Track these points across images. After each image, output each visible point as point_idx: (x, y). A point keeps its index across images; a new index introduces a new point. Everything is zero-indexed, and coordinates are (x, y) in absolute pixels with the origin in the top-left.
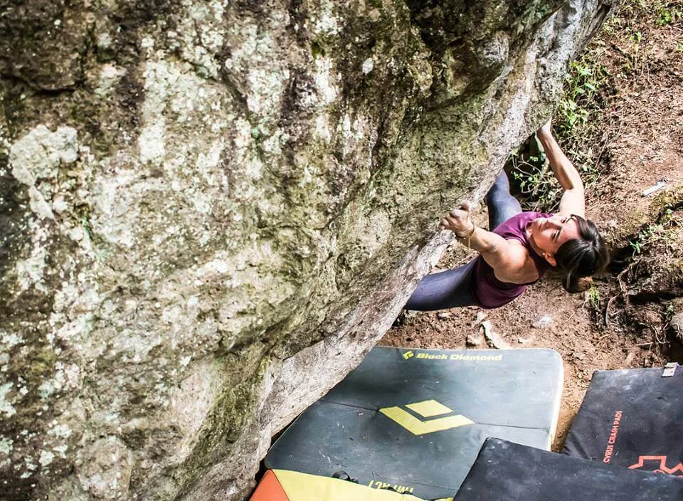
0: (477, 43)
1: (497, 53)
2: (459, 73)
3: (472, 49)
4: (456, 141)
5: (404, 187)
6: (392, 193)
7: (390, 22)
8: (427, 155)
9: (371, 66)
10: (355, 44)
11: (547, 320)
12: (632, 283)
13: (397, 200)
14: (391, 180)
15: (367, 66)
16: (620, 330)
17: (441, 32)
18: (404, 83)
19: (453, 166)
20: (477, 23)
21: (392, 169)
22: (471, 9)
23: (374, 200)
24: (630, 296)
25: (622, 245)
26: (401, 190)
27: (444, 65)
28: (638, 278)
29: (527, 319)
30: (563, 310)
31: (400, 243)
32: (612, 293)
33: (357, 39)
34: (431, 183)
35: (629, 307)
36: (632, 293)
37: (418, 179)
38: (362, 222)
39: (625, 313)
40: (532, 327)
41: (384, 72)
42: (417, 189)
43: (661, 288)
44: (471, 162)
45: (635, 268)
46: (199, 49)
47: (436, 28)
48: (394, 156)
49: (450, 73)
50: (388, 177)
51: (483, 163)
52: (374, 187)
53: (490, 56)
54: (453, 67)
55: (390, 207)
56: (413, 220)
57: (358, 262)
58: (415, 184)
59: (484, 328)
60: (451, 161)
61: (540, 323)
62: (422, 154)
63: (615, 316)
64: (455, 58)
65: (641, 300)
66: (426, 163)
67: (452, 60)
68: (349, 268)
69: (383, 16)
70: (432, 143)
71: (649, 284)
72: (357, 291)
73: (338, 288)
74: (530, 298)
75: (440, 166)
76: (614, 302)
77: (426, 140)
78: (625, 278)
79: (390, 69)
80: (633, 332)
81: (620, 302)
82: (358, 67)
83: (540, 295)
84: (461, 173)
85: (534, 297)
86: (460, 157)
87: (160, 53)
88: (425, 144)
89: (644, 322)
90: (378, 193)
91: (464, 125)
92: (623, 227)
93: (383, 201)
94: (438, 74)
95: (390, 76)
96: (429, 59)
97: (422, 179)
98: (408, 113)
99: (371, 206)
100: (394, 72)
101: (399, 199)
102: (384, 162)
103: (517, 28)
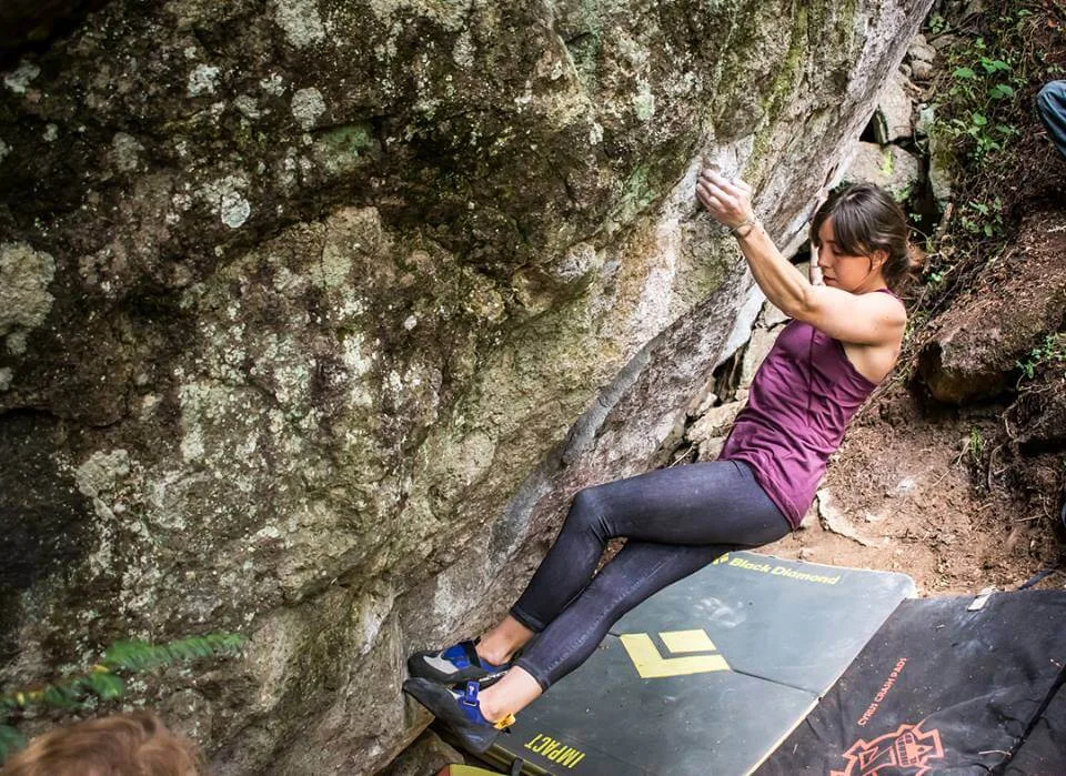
0: (546, 266)
1: (574, 269)
2: (536, 292)
3: (542, 271)
4: (560, 349)
5: (502, 406)
6: (486, 415)
7: (430, 279)
8: (525, 369)
9: (415, 322)
10: (388, 312)
11: (908, 484)
12: (1024, 423)
13: (496, 421)
14: (481, 403)
15: (410, 323)
16: (1006, 496)
17: (499, 265)
18: (464, 321)
19: (562, 374)
20: (541, 249)
21: (478, 393)
22: (529, 238)
23: (464, 426)
24: (1020, 444)
25: (1007, 366)
26: (500, 409)
27: (515, 290)
28: (1030, 416)
29: (882, 483)
30: (932, 467)
31: (517, 459)
32: (998, 441)
33: (390, 307)
34: (538, 396)
35: (1018, 460)
36: (1023, 439)
37: (520, 394)
38: (451, 450)
39: (1013, 471)
40: (886, 496)
41: (433, 322)
42: (520, 405)
43: (1056, 433)
44: (591, 364)
45: (1025, 398)
46: (224, 368)
47: (492, 263)
48: (479, 381)
49: (526, 296)
50: (476, 402)
51: (612, 359)
52: (460, 413)
53: (565, 273)
54: (528, 288)
55: (488, 429)
56: (527, 433)
57: (454, 491)
58: (515, 400)
59: (819, 501)
60: (557, 371)
61: (897, 489)
62: (518, 369)
63: (1000, 475)
64: (528, 279)
65: (1032, 450)
66: (527, 377)
67: (525, 281)
68: (446, 499)
69: (418, 277)
70: (529, 356)
71: (1040, 426)
72: (474, 515)
73: (438, 519)
74: (889, 450)
75: (545, 377)
76: (999, 454)
77: (520, 354)
78: (1013, 417)
79: (441, 316)
80: (1021, 499)
81: (1006, 455)
82: (399, 326)
83: (904, 445)
84: (577, 377)
85: (894, 448)
86: (568, 364)
87: (191, 377)
88: (520, 359)
89: (1034, 483)
90: (466, 417)
91: (566, 331)
92: (1008, 339)
93: (477, 424)
94: (510, 299)
95: (442, 322)
96: (495, 289)
97: (524, 393)
98: (480, 342)
99: (463, 432)
100: (447, 317)
101: (498, 419)
102: (464, 391)
103: (605, 230)
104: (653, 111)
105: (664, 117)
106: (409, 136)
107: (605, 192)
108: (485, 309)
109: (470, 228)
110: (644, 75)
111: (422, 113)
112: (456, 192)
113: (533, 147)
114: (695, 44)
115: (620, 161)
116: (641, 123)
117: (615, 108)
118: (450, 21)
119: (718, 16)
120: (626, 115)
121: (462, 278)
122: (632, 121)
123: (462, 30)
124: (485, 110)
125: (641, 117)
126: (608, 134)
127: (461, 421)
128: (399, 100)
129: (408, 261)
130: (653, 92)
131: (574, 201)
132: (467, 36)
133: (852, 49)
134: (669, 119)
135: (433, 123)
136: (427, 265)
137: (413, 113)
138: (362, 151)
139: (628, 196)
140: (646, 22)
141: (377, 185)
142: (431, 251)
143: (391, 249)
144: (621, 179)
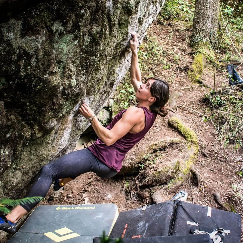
0: (44, 123)
1: (51, 125)
2: (39, 131)
3: (43, 125)
4: (42, 148)
5: (25, 163)
6: (21, 165)
7: (15, 123)
8: (33, 153)
9: (9, 135)
10: (3, 132)
11: (110, 196)
12: (140, 181)
13: (23, 167)
14: (20, 162)
15: (8, 135)
16: (136, 200)
17: (32, 122)
18: (21, 137)
19: (42, 155)
20: (43, 118)
21: (20, 159)
22: (41, 115)
23: (15, 168)
24: (140, 186)
25: (137, 166)
26: (25, 164)
27: (35, 129)
28: (142, 179)
29: (102, 196)
30: (116, 192)
31: (26, 179)
32: (134, 185)
33: (4, 130)
34: (35, 161)
35: (139, 190)
36: (140, 185)
37: (30, 160)
38: (11, 175)
39: (138, 193)
40: (104, 200)
41: (13, 136)
42: (30, 163)
43: (150, 183)
44: (49, 153)
45: (141, 174)
47: (30, 121)
48: (21, 155)
49: (37, 131)
51: (54, 152)
52: (15, 164)
53: (48, 126)
54: (38, 129)
55: (21, 169)
56: (30, 172)
57: (10, 187)
58: (29, 162)
59: (85, 201)
60: (41, 154)
61: (107, 198)
62: (31, 153)
63: (134, 194)
64: (38, 127)
65: (143, 187)
66: (33, 155)
67: (37, 127)
68: (8, 189)
69: (12, 122)
70: (34, 149)
71: (145, 181)
72: (12, 195)
73: (5, 195)
74: (104, 187)
75: (37, 155)
76: (134, 189)
77: (32, 149)
78: (138, 179)
79: (16, 135)
80: (140, 200)
81: (136, 189)
82: (5, 136)
83: (108, 186)
84: (45, 156)
85: (105, 187)
86: (44, 152)
88: (32, 150)
89: (144, 196)
90: (16, 165)
91: (44, 143)
92: (137, 159)
93: (18, 168)
94: (33, 132)
95: (16, 136)
96: (29, 129)
97: (31, 160)
98: (24, 143)
99: (14, 170)
100: (17, 135)
101: (24, 167)
102: (17, 157)
103: (59, 116)
104: (75, 84)
105: (78, 86)
106: (16, 82)
107: (61, 105)
108: (26, 134)
109: (26, 110)
110: (74, 74)
111: (21, 76)
112: (25, 99)
113: (46, 90)
114: (87, 68)
115: (66, 97)
116: (72, 87)
117: (67, 82)
118: (31, 52)
119: (93, 62)
120: (69, 84)
121: (22, 124)
122: (70, 86)
123: (34, 55)
124: (37, 78)
125: (72, 85)
126: (64, 89)
127: (14, 166)
128: (15, 71)
129: (10, 118)
130: (76, 79)
131: (54, 106)
132: (35, 56)
133: (116, 77)
134: (79, 87)
135: (24, 79)
136: (14, 119)
137: (19, 75)
138: (3, 84)
139: (65, 107)
140: (76, 60)
141: (5, 95)
142: (15, 116)
143: (6, 114)
144: (65, 102)
